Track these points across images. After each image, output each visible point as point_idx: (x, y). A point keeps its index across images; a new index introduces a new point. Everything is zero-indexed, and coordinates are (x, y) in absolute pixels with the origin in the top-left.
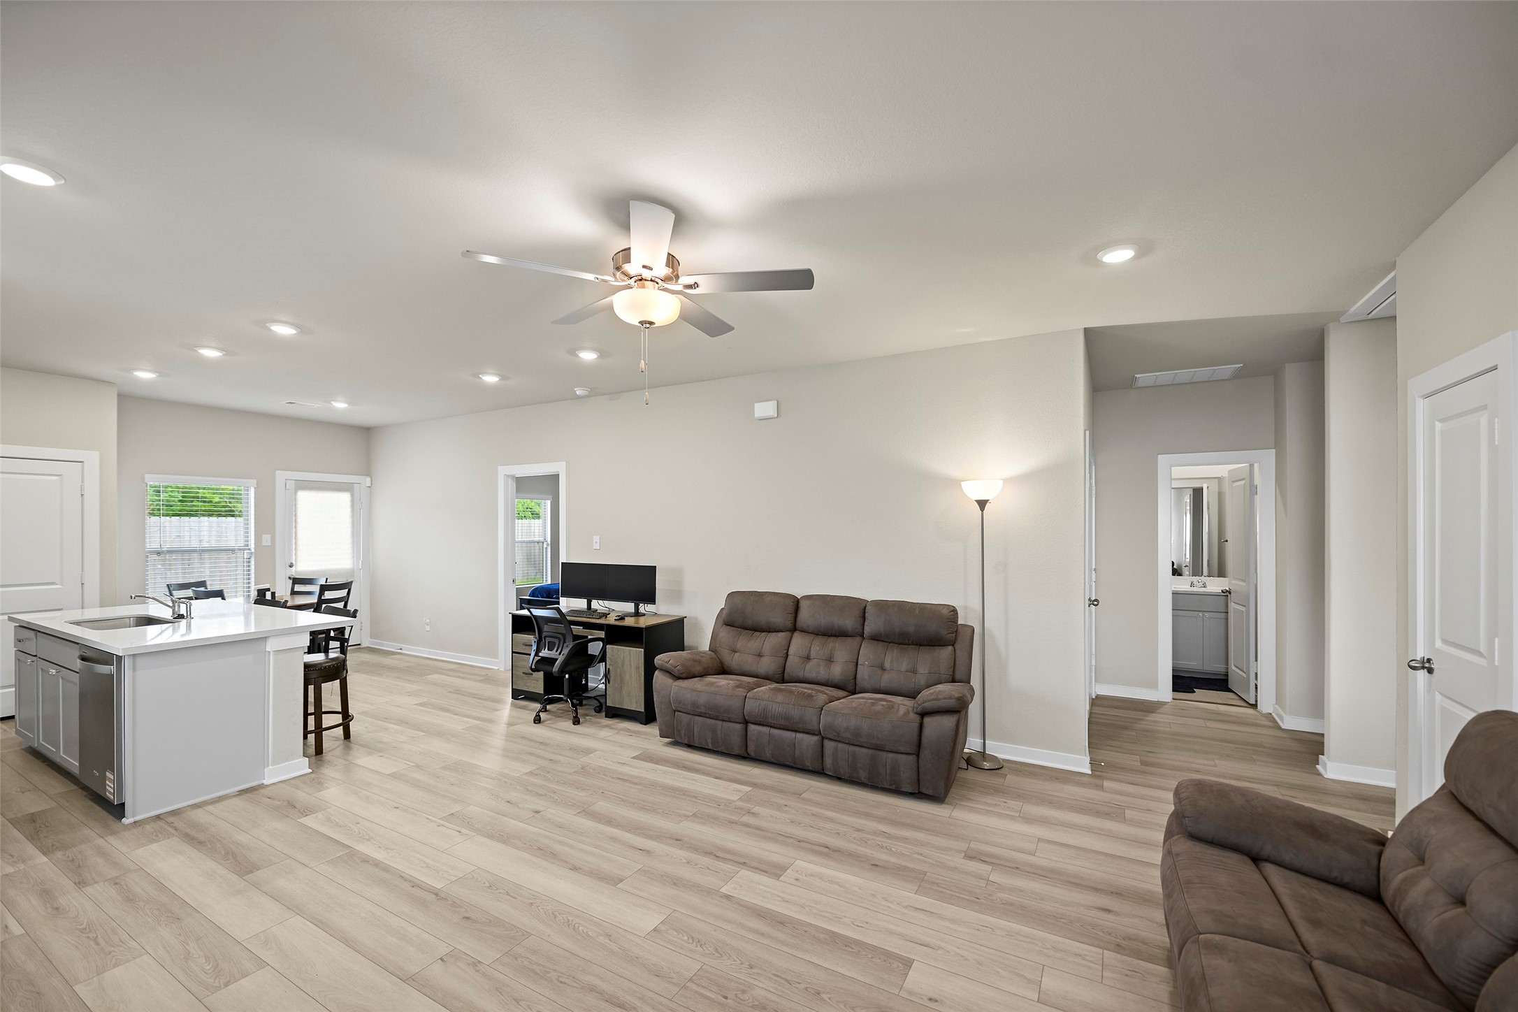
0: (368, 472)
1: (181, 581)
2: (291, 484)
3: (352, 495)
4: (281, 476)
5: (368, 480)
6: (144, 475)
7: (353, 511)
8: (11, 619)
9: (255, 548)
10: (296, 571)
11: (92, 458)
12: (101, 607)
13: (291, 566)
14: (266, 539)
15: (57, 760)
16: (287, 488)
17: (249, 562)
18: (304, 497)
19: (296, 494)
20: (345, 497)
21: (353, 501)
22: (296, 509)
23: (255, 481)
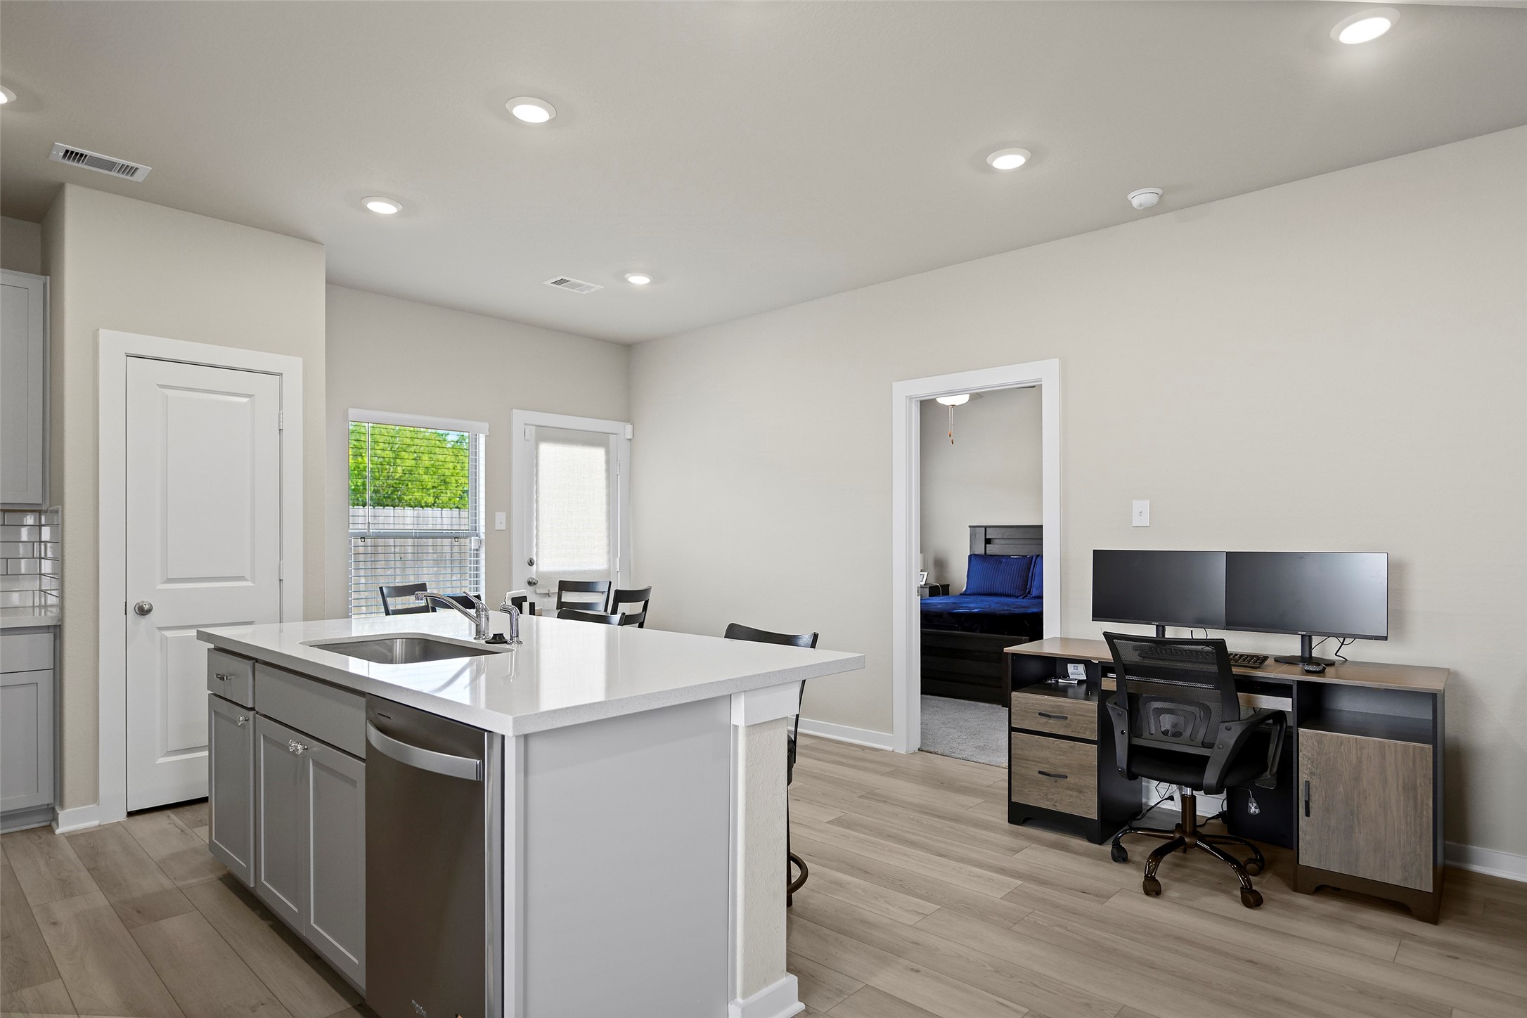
0: (628, 417)
1: (399, 582)
2: (531, 431)
3: (607, 453)
4: (520, 418)
5: (629, 427)
6: (347, 410)
7: (608, 478)
8: (202, 636)
9: (486, 533)
10: (537, 572)
11: (292, 366)
12: (306, 619)
13: (531, 563)
14: (500, 520)
15: (304, 933)
16: (526, 438)
17: (477, 555)
18: (547, 451)
19: (537, 448)
20: (599, 454)
21: (608, 462)
22: (537, 472)
23: (486, 425)
